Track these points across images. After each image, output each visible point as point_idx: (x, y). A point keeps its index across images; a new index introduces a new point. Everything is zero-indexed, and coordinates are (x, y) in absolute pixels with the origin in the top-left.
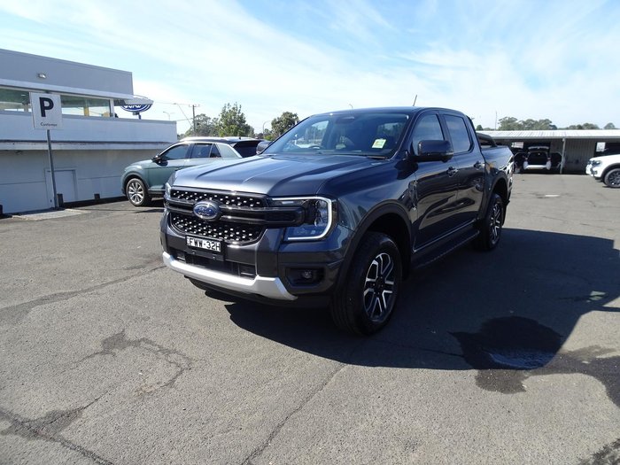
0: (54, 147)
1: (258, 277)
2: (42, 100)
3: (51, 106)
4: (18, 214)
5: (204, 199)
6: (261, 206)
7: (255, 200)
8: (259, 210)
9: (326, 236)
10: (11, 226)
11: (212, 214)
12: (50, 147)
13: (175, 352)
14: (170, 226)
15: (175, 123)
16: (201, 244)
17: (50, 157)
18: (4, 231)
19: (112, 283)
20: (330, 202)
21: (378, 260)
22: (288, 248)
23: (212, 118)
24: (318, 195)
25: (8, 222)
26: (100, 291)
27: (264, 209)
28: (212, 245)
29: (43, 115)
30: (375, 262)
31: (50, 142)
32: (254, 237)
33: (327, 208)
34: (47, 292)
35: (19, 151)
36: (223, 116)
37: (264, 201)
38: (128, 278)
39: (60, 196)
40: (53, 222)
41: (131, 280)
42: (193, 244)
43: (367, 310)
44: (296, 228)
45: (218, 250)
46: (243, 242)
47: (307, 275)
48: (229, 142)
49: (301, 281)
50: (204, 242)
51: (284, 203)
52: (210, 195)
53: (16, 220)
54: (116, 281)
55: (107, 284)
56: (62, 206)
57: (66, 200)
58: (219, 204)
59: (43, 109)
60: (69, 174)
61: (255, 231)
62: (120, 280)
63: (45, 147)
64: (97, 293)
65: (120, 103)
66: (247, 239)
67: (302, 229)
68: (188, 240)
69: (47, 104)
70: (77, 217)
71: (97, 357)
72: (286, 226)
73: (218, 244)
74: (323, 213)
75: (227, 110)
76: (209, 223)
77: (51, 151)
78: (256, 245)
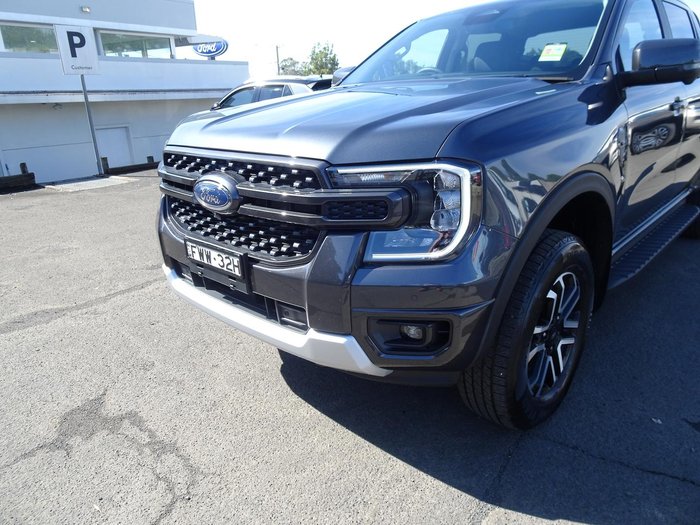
0: (92, 98)
1: (313, 334)
2: (71, 35)
3: (82, 43)
4: (53, 184)
5: (212, 170)
6: (315, 185)
7: (303, 173)
8: (311, 194)
9: (456, 252)
10: (38, 200)
11: (223, 199)
12: (86, 98)
13: (174, 448)
14: (166, 217)
15: (246, 64)
16: (209, 257)
17: (88, 111)
18: (26, 208)
19: (122, 292)
20: (466, 175)
21: (557, 289)
22: (372, 277)
23: (301, 63)
24: (439, 160)
25: (32, 196)
26: (100, 307)
27: (322, 193)
28: (227, 261)
29: (74, 55)
30: (552, 295)
31: (86, 92)
32: (303, 249)
33: (458, 189)
34: (26, 308)
35: (57, 104)
36: (312, 58)
37: (320, 176)
38: (149, 283)
39: (105, 160)
40: (89, 194)
41: (151, 288)
42: (197, 257)
43: (531, 387)
44: (390, 234)
45: (237, 272)
46: (284, 259)
47: (413, 332)
48: (307, 82)
49: (400, 344)
50: (214, 254)
51: (364, 178)
52: (221, 163)
53: (49, 191)
54: (129, 290)
55: (115, 294)
56: (109, 172)
57: (111, 165)
58: (238, 181)
59: (73, 46)
60: (121, 134)
61: (305, 237)
62: (135, 288)
63: (80, 98)
64: (95, 313)
65: (182, 41)
66: (290, 253)
67: (403, 235)
68: (189, 248)
69: (77, 40)
70: (122, 187)
71: (40, 454)
72: (368, 229)
73: (236, 261)
74: (449, 201)
75: (317, 51)
76: (224, 218)
77: (88, 105)
78: (307, 267)
